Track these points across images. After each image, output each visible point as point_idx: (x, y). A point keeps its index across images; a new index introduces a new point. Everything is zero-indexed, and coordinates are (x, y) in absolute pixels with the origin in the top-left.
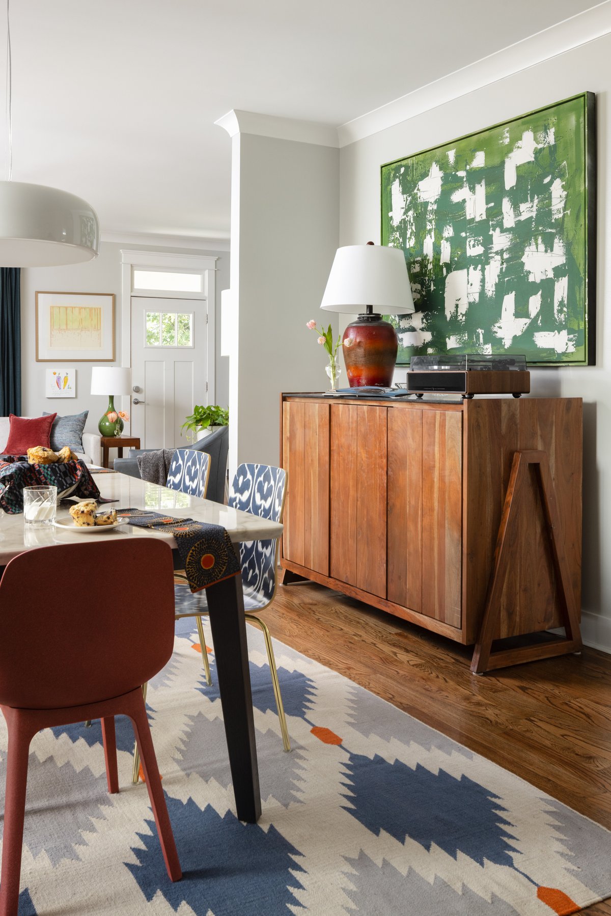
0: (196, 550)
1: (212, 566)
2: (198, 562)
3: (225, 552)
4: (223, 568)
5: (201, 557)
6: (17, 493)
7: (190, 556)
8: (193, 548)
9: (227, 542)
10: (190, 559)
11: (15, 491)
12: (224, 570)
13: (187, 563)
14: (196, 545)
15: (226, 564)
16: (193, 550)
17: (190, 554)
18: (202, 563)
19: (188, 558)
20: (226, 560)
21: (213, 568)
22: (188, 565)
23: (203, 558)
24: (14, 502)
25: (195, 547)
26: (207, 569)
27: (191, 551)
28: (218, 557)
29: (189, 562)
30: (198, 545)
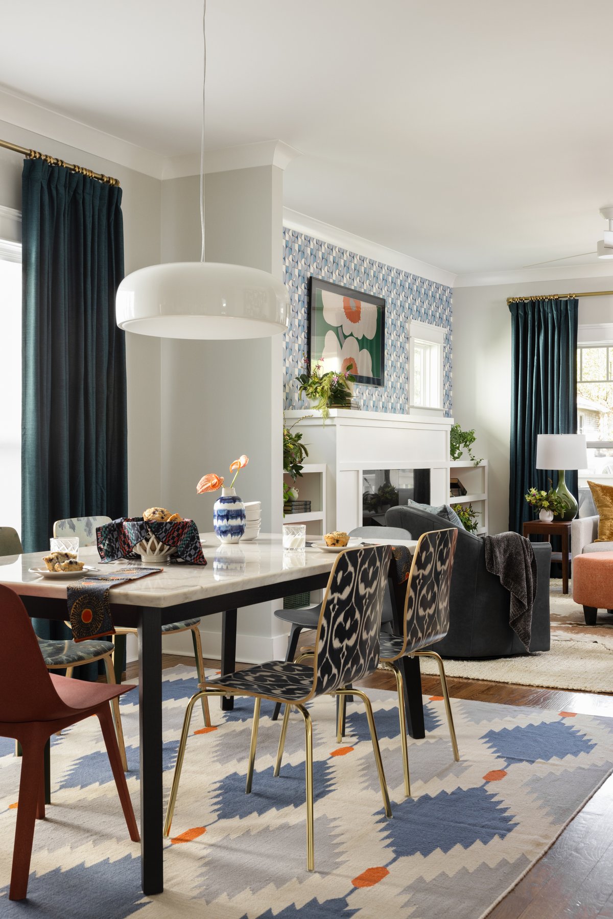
0: (79, 604)
1: (90, 621)
2: (79, 615)
3: (102, 610)
4: (99, 625)
5: (82, 611)
6: (114, 545)
7: (74, 608)
8: (77, 601)
9: (105, 601)
10: (74, 611)
11: (112, 544)
12: (99, 627)
13: (71, 614)
14: (80, 599)
15: (102, 622)
16: (77, 603)
17: (74, 606)
18: (82, 616)
19: (73, 609)
20: (102, 618)
21: (91, 623)
22: (72, 616)
23: (83, 612)
24: (110, 554)
25: (79, 600)
26: (86, 622)
27: (75, 604)
28: (95, 613)
29: (73, 613)
30: (82, 599)
